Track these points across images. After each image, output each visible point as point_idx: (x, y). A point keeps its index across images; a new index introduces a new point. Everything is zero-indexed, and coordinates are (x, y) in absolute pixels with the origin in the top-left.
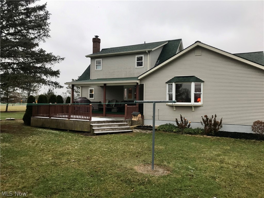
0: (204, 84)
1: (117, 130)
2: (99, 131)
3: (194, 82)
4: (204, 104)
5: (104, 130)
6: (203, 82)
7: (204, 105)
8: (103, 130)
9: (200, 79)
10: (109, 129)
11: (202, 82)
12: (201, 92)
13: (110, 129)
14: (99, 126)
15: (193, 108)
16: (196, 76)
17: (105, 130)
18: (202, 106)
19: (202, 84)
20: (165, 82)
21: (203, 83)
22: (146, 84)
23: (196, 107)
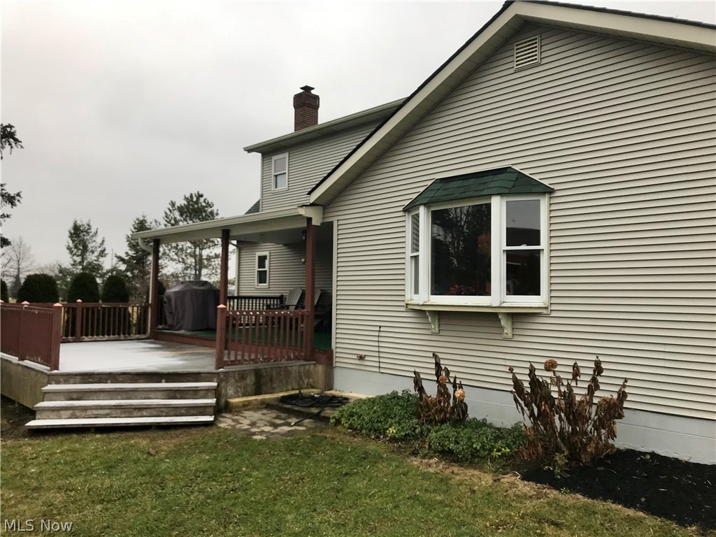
0: (553, 201)
1: (145, 413)
2: (60, 418)
3: (501, 195)
4: (553, 301)
5: (84, 414)
6: (548, 191)
7: (554, 307)
8: (78, 413)
9: (536, 178)
10: (108, 411)
11: (544, 193)
12: (539, 244)
13: (114, 412)
14: (75, 396)
15: (503, 323)
16: (517, 168)
17: (89, 412)
18: (545, 311)
19: (544, 203)
20: (401, 209)
21: (547, 196)
22: (340, 223)
23: (518, 317)
